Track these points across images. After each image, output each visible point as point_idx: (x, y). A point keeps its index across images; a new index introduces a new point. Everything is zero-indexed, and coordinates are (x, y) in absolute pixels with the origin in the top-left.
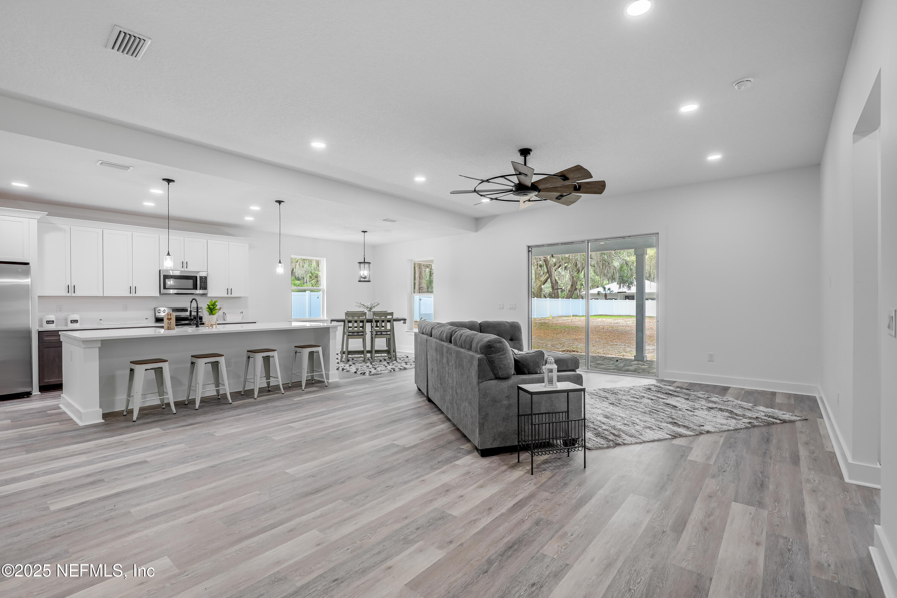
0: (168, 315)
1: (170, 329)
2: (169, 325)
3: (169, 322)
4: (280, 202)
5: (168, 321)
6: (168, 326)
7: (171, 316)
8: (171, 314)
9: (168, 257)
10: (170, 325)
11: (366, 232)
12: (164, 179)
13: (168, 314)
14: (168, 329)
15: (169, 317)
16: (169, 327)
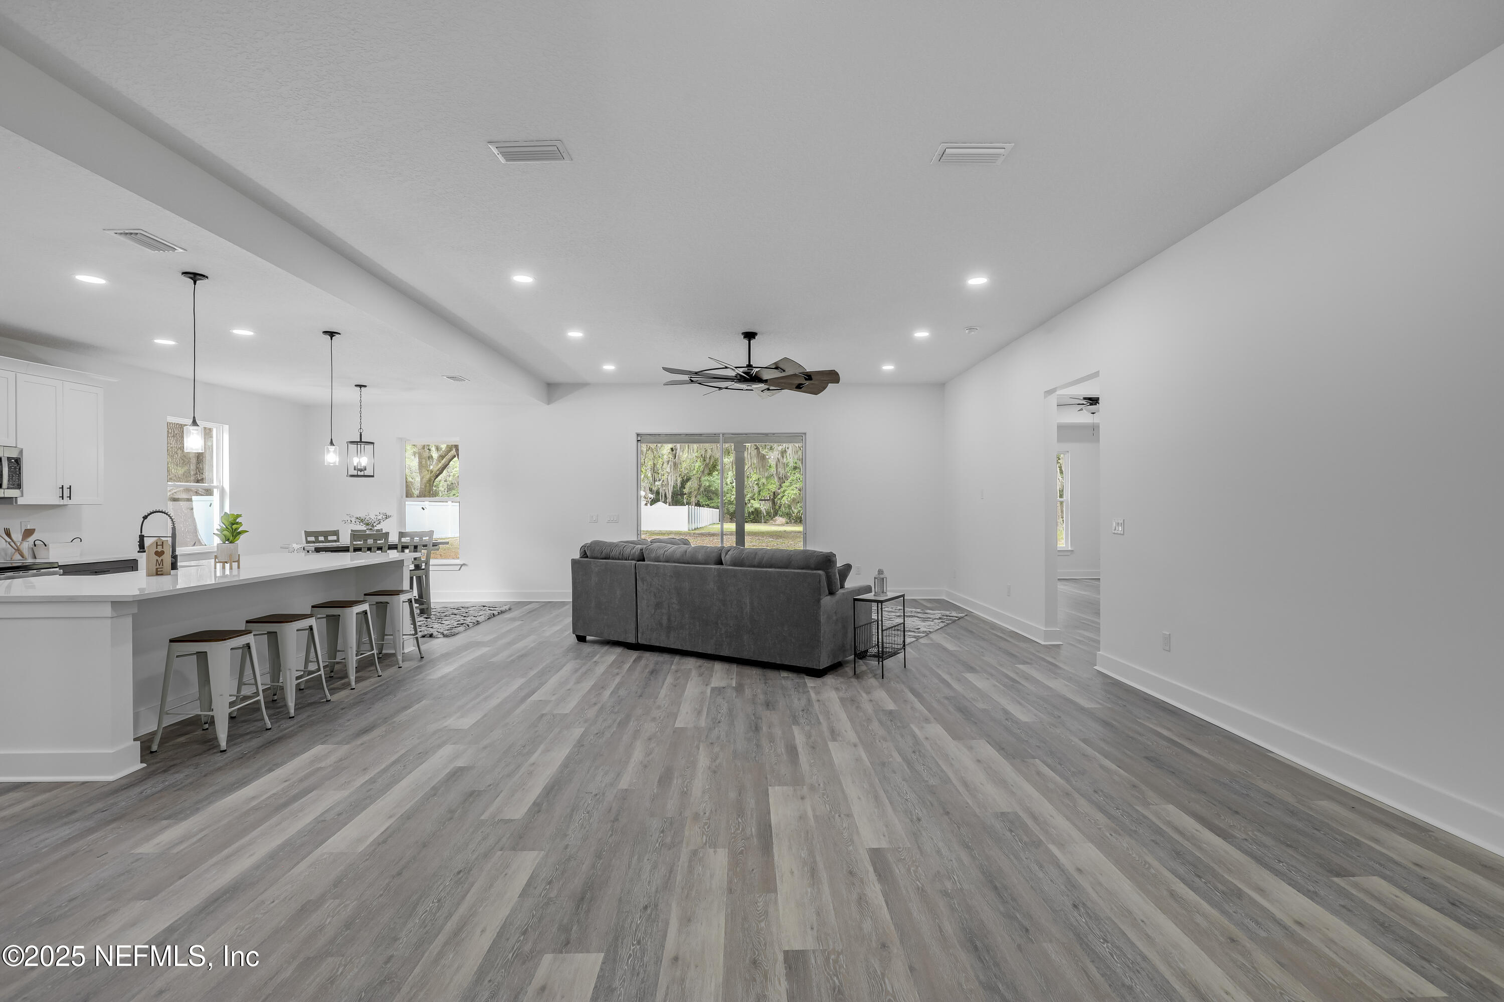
0: (157, 545)
1: (162, 574)
2: (158, 567)
3: (159, 559)
4: (332, 334)
5: (157, 558)
6: (157, 569)
7: (163, 548)
8: (163, 542)
9: (193, 430)
10: (161, 566)
11: (365, 386)
12: (185, 273)
13: (157, 543)
14: (157, 574)
15: (160, 549)
16: (159, 570)
